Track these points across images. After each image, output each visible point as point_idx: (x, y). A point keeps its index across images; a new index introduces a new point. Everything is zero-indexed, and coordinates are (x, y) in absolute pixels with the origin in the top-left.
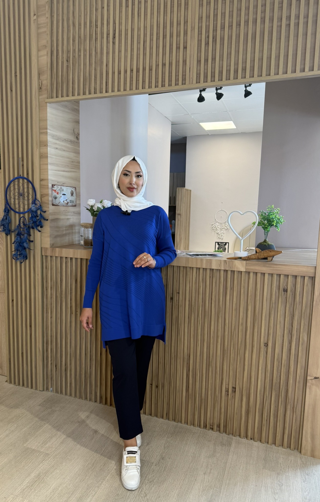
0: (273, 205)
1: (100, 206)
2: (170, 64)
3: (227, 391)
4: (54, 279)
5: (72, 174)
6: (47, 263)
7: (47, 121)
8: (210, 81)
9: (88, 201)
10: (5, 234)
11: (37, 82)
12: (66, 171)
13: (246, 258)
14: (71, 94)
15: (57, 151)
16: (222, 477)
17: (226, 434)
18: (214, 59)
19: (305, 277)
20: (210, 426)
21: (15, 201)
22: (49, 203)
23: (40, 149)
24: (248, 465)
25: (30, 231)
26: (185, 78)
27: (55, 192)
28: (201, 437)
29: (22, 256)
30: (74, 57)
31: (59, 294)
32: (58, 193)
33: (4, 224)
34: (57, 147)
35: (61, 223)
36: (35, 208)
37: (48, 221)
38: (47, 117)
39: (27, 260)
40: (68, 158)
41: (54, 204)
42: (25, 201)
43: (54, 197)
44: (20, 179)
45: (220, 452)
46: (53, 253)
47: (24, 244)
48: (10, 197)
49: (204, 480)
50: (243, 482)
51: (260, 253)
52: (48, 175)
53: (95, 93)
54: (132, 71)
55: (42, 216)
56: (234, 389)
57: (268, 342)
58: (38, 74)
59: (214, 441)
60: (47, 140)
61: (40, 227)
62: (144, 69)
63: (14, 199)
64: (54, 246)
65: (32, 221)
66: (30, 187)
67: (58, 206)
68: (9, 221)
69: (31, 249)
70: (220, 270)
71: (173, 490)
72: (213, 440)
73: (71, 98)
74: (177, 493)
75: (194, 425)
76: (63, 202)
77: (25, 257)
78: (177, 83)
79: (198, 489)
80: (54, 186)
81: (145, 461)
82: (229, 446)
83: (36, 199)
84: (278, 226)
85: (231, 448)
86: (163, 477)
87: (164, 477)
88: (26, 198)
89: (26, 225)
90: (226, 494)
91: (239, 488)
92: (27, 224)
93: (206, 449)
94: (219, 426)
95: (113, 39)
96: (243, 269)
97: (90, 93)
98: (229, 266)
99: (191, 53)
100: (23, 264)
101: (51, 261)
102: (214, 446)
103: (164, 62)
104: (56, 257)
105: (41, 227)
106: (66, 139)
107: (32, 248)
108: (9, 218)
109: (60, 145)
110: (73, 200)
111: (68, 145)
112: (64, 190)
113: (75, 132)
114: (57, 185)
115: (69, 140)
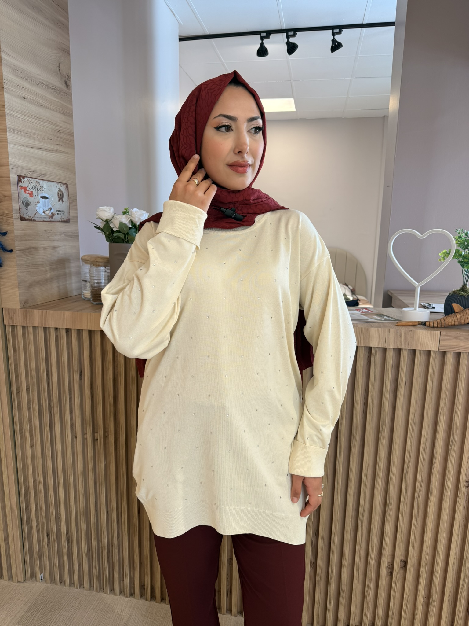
1: (125, 220)
3: (390, 569)
4: (32, 371)
5: (59, 157)
6: (15, 339)
12: (48, 150)
15: (25, 103)
22: (12, 214)
27: (25, 193)
31: (45, 401)
32: (31, 195)
34: (26, 96)
35: (42, 257)
40: (50, 122)
41: (25, 218)
43: (23, 203)
52: (7, 153)
56: (404, 563)
64: (28, 305)
67: (34, 220)
70: (386, 348)
76: (43, 214)
80: (22, 179)
96: (433, 347)
98: (405, 342)
106: (45, 83)
109: (31, 91)
110: (64, 210)
111: (47, 95)
112: (44, 188)
113: (61, 71)
114: (28, 177)
115: (51, 86)
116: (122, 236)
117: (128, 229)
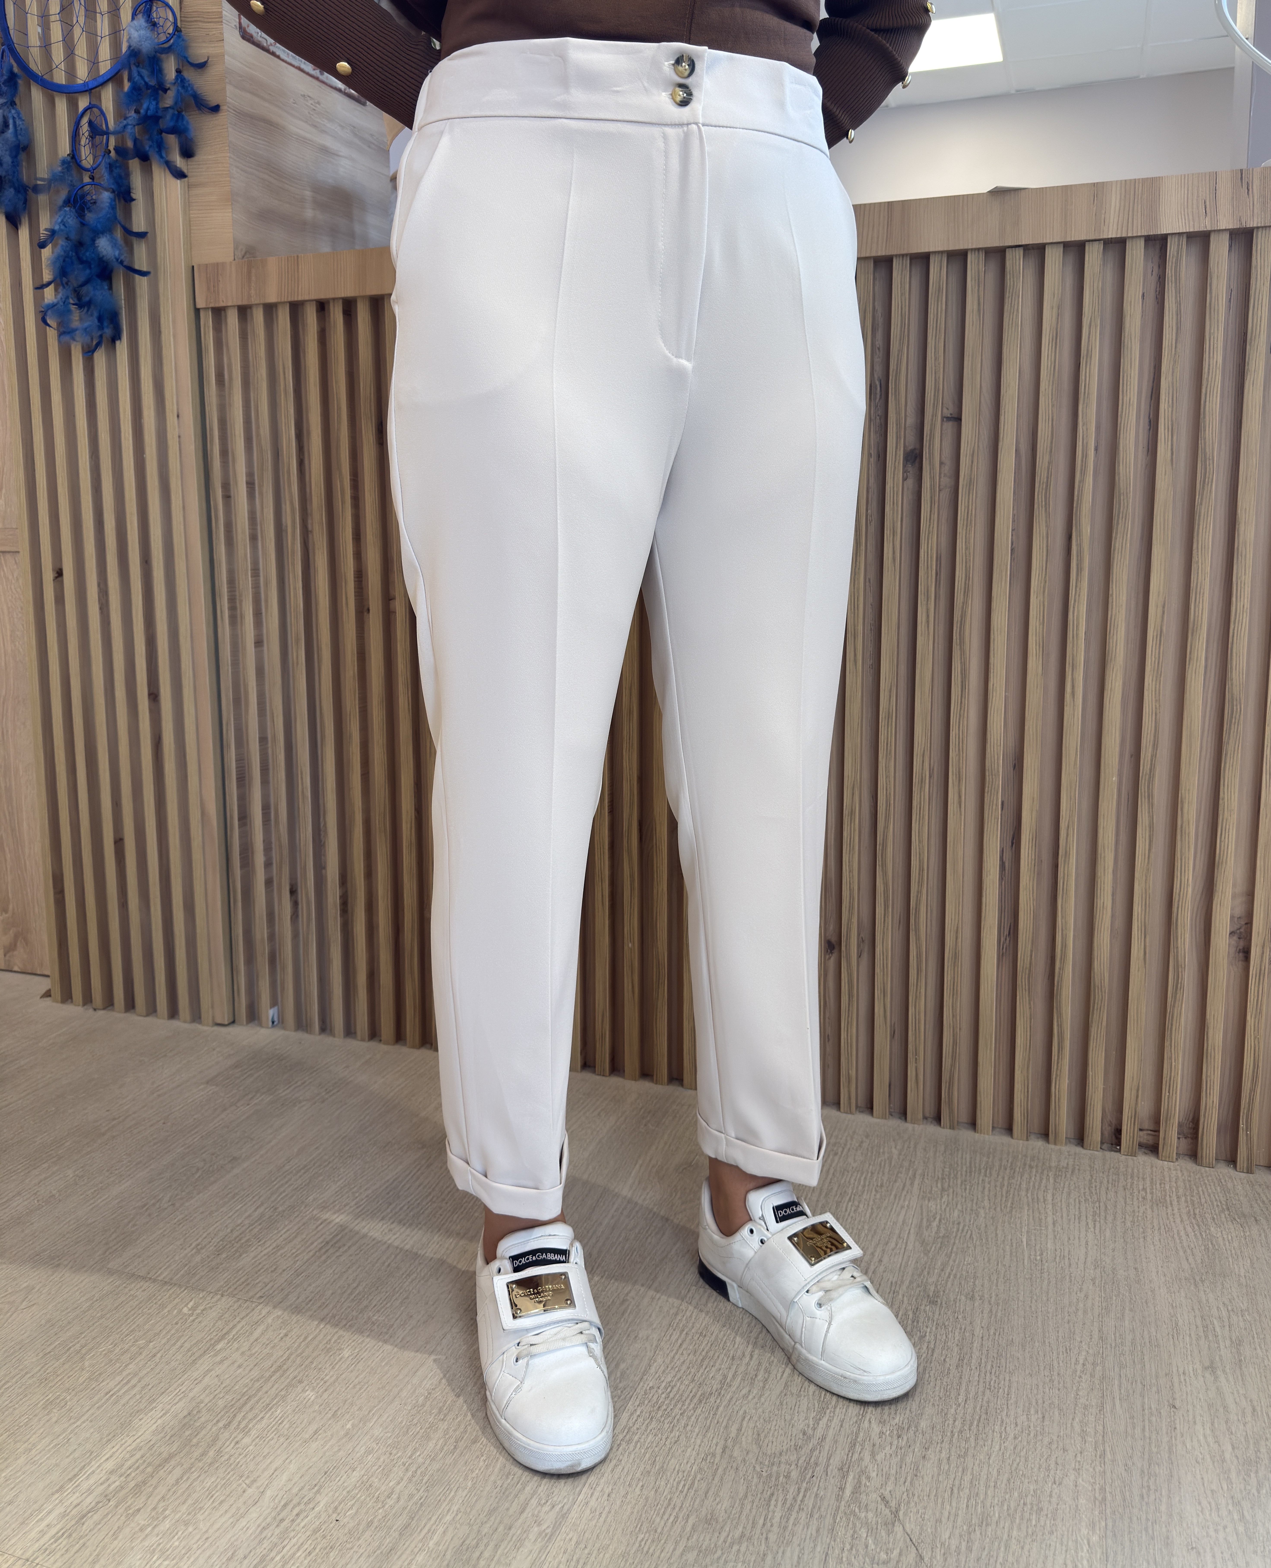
6: (222, 350)
17: (1235, 1170)
20: (1140, 1137)
28: (1107, 1187)
37: (223, 117)
39: (118, 342)
45: (1241, 1250)
46: (252, 285)
49: (1225, 1407)
55: (186, 87)
59: (1183, 1202)
69: (135, 272)
71: (1059, 1474)
72: (1178, 1197)
74: (1089, 1489)
79: (1209, 1460)
93: (1157, 1243)
94: (1191, 1131)
101: (244, 334)
102: (1198, 1226)
104: (270, 309)
105: (187, 149)
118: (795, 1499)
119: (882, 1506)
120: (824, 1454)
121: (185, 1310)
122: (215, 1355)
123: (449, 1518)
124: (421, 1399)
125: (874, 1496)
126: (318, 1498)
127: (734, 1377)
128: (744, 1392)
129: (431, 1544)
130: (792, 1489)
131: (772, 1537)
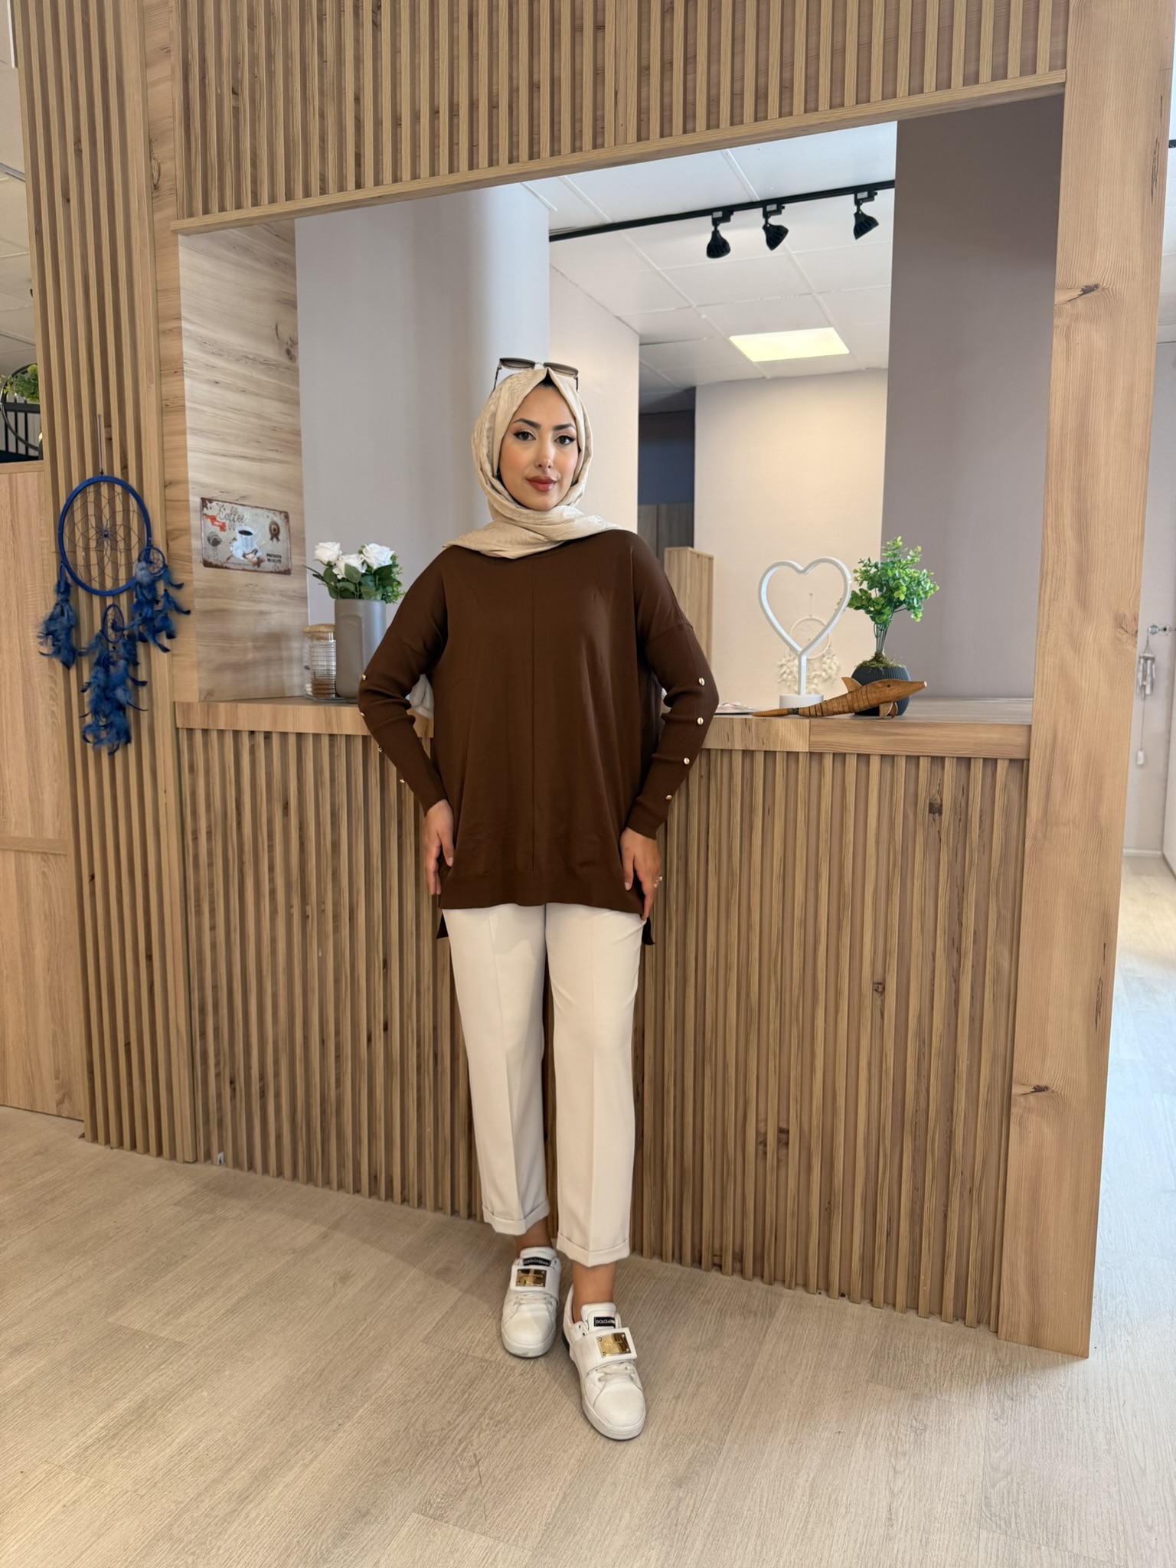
0: (900, 538)
1: (355, 561)
2: (554, 83)
3: (762, 1142)
5: (271, 470)
6: (192, 754)
7: (179, 293)
8: (681, 132)
9: (316, 547)
10: (61, 664)
11: (144, 167)
12: (253, 459)
13: (813, 712)
14: (248, 199)
15: (217, 391)
16: (732, 1408)
17: (763, 1282)
18: (691, 60)
19: (996, 760)
20: (713, 1260)
21: (87, 559)
22: (191, 557)
23: (160, 385)
24: (821, 1372)
25: (135, 649)
26: (603, 128)
27: (213, 524)
28: (681, 1293)
29: (114, 731)
30: (254, 77)
31: (233, 851)
32: (223, 528)
33: (56, 631)
34: (217, 379)
35: (239, 625)
36: (147, 574)
37: (192, 616)
38: (178, 279)
39: (129, 745)
40: (259, 416)
41: (211, 563)
42: (119, 553)
43: (209, 540)
44: (102, 483)
45: (735, 1333)
46: (210, 718)
47: (116, 692)
48: (74, 544)
49: (672, 1418)
50: (796, 1424)
51: (855, 694)
52: (186, 465)
53: (324, 191)
54: (437, 115)
55: (170, 599)
56: (783, 1132)
57: (885, 980)
58: (147, 139)
59: (720, 1303)
60: (182, 354)
61: (163, 634)
62: (473, 105)
63: (87, 549)
64: (212, 698)
65: (140, 618)
66: (131, 509)
67: (226, 568)
68: (69, 619)
69: (140, 709)
70: (731, 751)
71: (568, 1447)
72: (719, 1299)
73: (249, 212)
74: (579, 1454)
75: (661, 1256)
76: (242, 558)
77: (124, 736)
78: (578, 144)
79: (648, 1442)
80: (209, 505)
81: (491, 1362)
82: (767, 1317)
83: (152, 546)
84: (917, 606)
85: (773, 1322)
86: (541, 1407)
87: (545, 1408)
88: (121, 545)
89: (123, 629)
90: (737, 1458)
91: (783, 1438)
92: (126, 626)
93: (690, 1327)
94: (739, 1258)
95: (373, 12)
96: (801, 746)
97: (307, 194)
98: (758, 738)
99: (618, 42)
100: (118, 755)
101: (206, 745)
102: (720, 1317)
103: (535, 77)
104: (221, 732)
105: (171, 636)
106: (251, 357)
107: (144, 705)
108: (71, 610)
109: (228, 371)
110: (280, 554)
111: (256, 375)
112: (245, 517)
113: (280, 335)
114: (218, 501)
115: (261, 360)
116: (352, 588)
117: (360, 576)
118: (431, 1454)
119: (472, 1458)
120: (455, 1433)
121: (147, 1346)
122: (160, 1372)
123: (262, 1455)
124: (261, 1398)
125: (471, 1454)
126: (200, 1444)
127: (424, 1392)
128: (427, 1400)
129: (250, 1466)
130: (432, 1449)
131: (413, 1470)
